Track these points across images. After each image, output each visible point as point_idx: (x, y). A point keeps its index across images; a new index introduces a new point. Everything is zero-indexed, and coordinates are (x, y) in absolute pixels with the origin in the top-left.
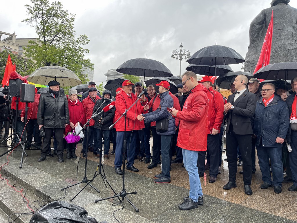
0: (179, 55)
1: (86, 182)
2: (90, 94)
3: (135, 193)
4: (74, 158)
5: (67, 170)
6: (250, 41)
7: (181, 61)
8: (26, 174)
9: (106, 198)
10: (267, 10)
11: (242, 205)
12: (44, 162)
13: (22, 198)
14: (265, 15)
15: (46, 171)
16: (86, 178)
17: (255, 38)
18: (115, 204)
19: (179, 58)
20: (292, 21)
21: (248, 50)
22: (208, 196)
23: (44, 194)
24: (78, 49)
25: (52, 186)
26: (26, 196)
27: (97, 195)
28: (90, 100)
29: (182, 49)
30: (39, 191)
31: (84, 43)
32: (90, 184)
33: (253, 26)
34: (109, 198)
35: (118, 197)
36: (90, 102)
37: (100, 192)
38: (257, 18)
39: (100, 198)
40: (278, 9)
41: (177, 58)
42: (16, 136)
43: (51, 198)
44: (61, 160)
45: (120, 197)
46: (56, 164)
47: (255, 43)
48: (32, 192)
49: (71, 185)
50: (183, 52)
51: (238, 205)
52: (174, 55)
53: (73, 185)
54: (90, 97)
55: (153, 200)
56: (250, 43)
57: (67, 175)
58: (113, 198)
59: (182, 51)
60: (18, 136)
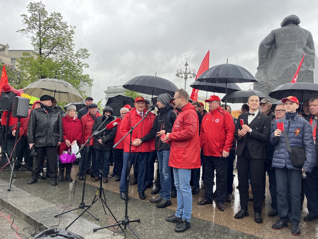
0: (184, 73)
1: (83, 208)
2: (89, 111)
3: (139, 221)
4: (69, 181)
5: (61, 194)
6: (259, 62)
7: (186, 80)
8: (14, 197)
9: (106, 226)
10: (277, 30)
11: (256, 236)
12: (34, 185)
13: (10, 225)
14: (275, 36)
15: (38, 195)
16: (83, 204)
17: (264, 59)
18: (116, 234)
19: (184, 77)
20: (302, 43)
21: (257, 71)
22: (219, 226)
23: (35, 220)
24: (77, 63)
25: (44, 212)
26: (14, 223)
27: (96, 223)
28: (89, 118)
29: (188, 67)
30: (29, 217)
31: (83, 57)
32: (87, 210)
33: (262, 46)
34: (109, 227)
35: (119, 225)
36: (90, 119)
37: (99, 219)
38: (266, 39)
39: (99, 227)
40: (288, 30)
41: (182, 77)
42: (5, 154)
43: (43, 226)
44: (54, 183)
45: (121, 225)
46: (49, 187)
47: (264, 64)
48: (21, 217)
49: (66, 211)
50: (189, 70)
51: (252, 235)
52: (178, 73)
53: (68, 211)
54: (90, 114)
55: (158, 229)
56: (259, 64)
57: (61, 200)
58: (114, 226)
59: (187, 70)
60: (7, 154)
